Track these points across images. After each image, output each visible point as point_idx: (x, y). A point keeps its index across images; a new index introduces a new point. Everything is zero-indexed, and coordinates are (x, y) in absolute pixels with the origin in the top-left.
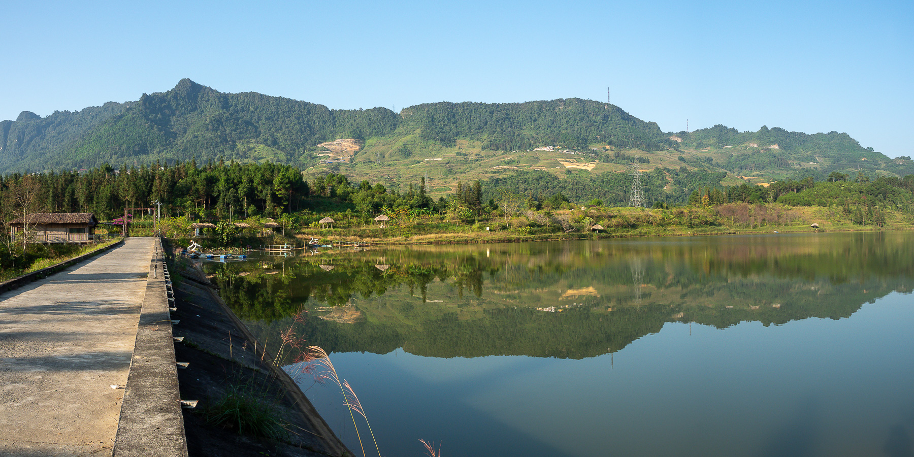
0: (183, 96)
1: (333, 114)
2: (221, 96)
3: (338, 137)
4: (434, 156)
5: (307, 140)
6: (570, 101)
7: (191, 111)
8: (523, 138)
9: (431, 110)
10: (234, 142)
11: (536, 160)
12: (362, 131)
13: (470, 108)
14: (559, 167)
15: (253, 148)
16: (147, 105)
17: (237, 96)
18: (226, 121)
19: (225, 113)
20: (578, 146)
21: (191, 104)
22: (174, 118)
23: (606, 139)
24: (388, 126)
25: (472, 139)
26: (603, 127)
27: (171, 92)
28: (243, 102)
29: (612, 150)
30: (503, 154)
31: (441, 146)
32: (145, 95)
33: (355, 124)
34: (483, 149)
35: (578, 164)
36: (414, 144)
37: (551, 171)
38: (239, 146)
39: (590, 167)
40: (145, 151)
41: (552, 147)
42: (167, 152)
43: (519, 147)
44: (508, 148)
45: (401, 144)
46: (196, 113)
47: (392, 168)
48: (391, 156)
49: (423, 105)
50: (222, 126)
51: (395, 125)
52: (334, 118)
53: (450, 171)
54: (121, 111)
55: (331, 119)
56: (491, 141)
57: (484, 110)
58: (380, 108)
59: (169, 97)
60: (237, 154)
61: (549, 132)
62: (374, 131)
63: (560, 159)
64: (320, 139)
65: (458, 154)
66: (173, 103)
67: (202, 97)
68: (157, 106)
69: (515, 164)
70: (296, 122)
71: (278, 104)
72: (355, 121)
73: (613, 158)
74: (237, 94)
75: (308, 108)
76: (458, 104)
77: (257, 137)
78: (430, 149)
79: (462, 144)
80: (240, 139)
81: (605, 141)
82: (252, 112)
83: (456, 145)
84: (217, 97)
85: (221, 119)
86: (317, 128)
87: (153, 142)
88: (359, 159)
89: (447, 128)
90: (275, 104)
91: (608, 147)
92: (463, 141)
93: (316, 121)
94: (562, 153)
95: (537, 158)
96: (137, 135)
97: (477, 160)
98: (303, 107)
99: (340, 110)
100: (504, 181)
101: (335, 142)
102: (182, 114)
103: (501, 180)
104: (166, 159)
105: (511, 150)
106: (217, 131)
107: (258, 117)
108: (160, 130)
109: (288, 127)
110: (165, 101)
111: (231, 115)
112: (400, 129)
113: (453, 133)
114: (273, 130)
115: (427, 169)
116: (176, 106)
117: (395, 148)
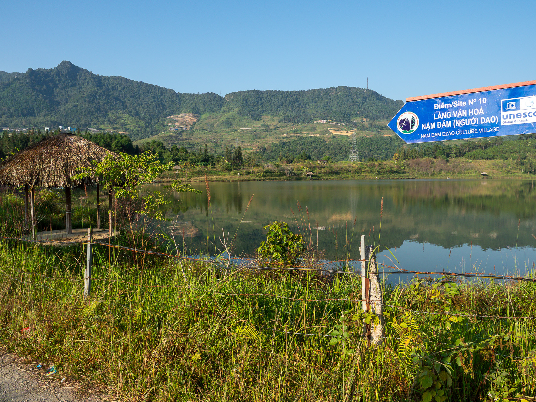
0: (65, 74)
1: (179, 96)
2: (95, 77)
3: (182, 112)
4: (247, 126)
5: (161, 113)
6: (340, 88)
7: (72, 86)
8: (306, 115)
9: (245, 95)
10: (106, 112)
11: (314, 129)
12: (199, 108)
13: (272, 94)
14: (327, 134)
15: (121, 117)
16: (33, 77)
17: (108, 78)
18: (100, 96)
19: (98, 90)
20: (343, 120)
21: (71, 81)
22: (57, 90)
23: (364, 114)
24: (217, 105)
25: (272, 115)
26: (363, 106)
27: (54, 70)
28: (113, 83)
29: (367, 121)
30: (292, 125)
31: (251, 120)
32: (30, 69)
33: (194, 104)
34: (279, 122)
35: (342, 132)
36: (234, 118)
37: (322, 137)
38: (110, 115)
39: (350, 134)
40: (33, 114)
41: (325, 121)
42: (52, 116)
43: (303, 121)
44: (296, 121)
45: (225, 118)
46: (75, 88)
47: (218, 134)
48: (218, 126)
49: (240, 92)
50: (97, 99)
51: (221, 105)
52: (180, 99)
53: (256, 137)
54: (9, 80)
55: (178, 99)
56: (285, 117)
57: (282, 96)
58: (211, 93)
59: (52, 73)
60: (109, 121)
61: (324, 110)
62: (207, 109)
63: (329, 129)
64: (170, 113)
65: (263, 125)
66: (56, 79)
67: (80, 77)
68: (42, 79)
69: (299, 132)
70: (153, 100)
71: (139, 87)
72: (194, 101)
73: (368, 127)
74: (108, 77)
75: (161, 91)
76: (263, 91)
77: (124, 109)
78: (244, 122)
79: (266, 118)
80: (111, 110)
81: (363, 116)
82: (120, 91)
83: (261, 119)
84: (92, 77)
85: (96, 94)
86: (168, 105)
87: (39, 107)
88: (196, 127)
89: (256, 108)
90: (137, 86)
91: (365, 119)
92: (267, 117)
93: (167, 100)
94: (332, 125)
95: (314, 128)
96: (24, 101)
97: (275, 130)
98: (157, 90)
99: (184, 94)
100: (289, 144)
101: (180, 116)
102: (64, 88)
103: (287, 143)
104: (51, 122)
105: (298, 122)
106: (92, 103)
107: (125, 95)
108: (45, 98)
109: (147, 104)
110: (49, 76)
111: (104, 92)
112: (224, 108)
113: (260, 111)
114: (136, 105)
115: (241, 135)
116: (59, 81)
117: (220, 121)
